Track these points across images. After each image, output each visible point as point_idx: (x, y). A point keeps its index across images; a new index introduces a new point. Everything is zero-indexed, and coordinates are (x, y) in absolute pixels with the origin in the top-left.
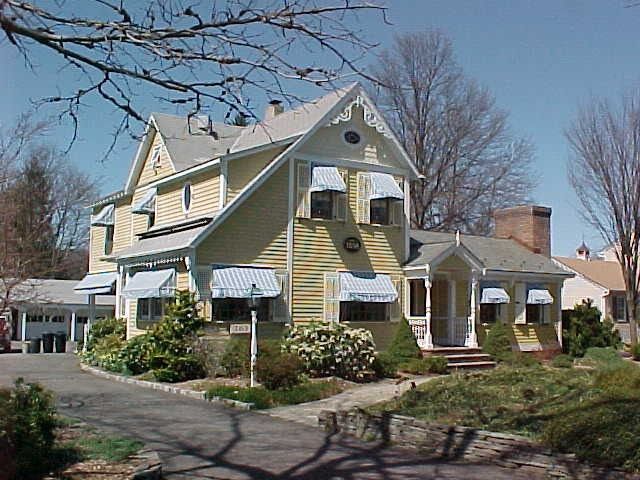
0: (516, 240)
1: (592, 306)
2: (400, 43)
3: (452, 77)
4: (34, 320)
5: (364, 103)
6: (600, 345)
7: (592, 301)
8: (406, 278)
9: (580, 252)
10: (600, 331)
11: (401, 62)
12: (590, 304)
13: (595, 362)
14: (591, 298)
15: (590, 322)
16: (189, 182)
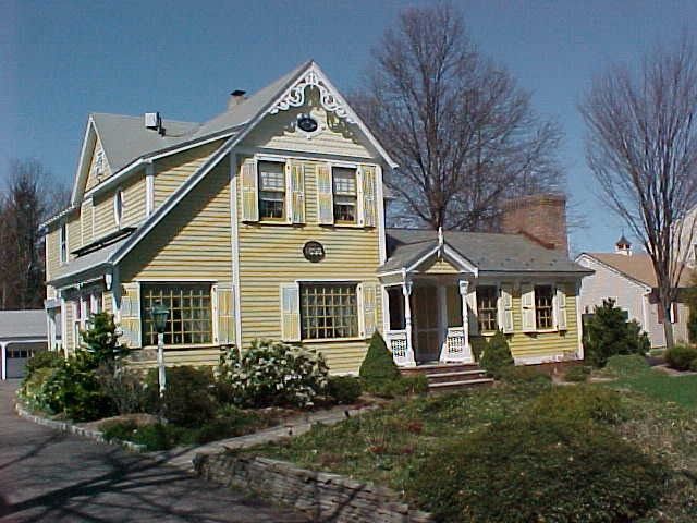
0: (526, 234)
1: (615, 306)
2: (405, 21)
3: (466, 55)
4: (16, 355)
5: (320, 83)
6: (623, 352)
7: (614, 301)
8: (383, 286)
9: (621, 247)
10: (624, 336)
11: (407, 41)
12: (611, 305)
13: (615, 372)
14: (613, 298)
15: (611, 325)
16: (120, 188)
